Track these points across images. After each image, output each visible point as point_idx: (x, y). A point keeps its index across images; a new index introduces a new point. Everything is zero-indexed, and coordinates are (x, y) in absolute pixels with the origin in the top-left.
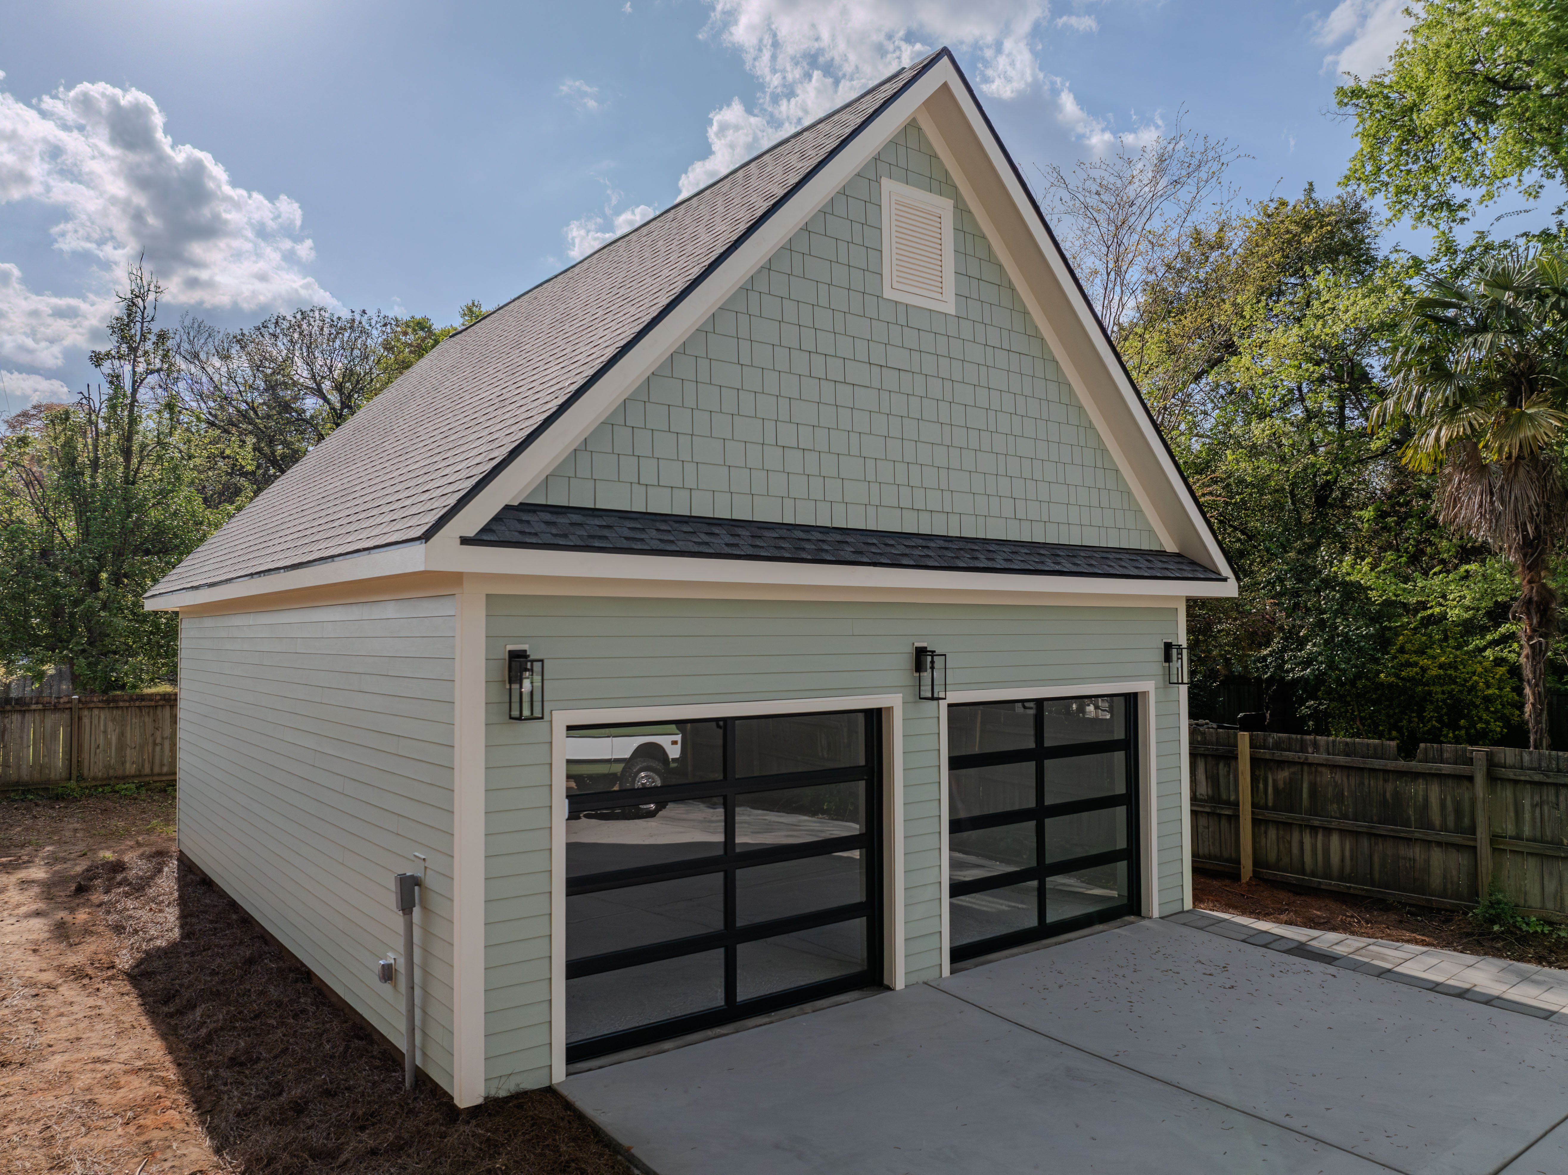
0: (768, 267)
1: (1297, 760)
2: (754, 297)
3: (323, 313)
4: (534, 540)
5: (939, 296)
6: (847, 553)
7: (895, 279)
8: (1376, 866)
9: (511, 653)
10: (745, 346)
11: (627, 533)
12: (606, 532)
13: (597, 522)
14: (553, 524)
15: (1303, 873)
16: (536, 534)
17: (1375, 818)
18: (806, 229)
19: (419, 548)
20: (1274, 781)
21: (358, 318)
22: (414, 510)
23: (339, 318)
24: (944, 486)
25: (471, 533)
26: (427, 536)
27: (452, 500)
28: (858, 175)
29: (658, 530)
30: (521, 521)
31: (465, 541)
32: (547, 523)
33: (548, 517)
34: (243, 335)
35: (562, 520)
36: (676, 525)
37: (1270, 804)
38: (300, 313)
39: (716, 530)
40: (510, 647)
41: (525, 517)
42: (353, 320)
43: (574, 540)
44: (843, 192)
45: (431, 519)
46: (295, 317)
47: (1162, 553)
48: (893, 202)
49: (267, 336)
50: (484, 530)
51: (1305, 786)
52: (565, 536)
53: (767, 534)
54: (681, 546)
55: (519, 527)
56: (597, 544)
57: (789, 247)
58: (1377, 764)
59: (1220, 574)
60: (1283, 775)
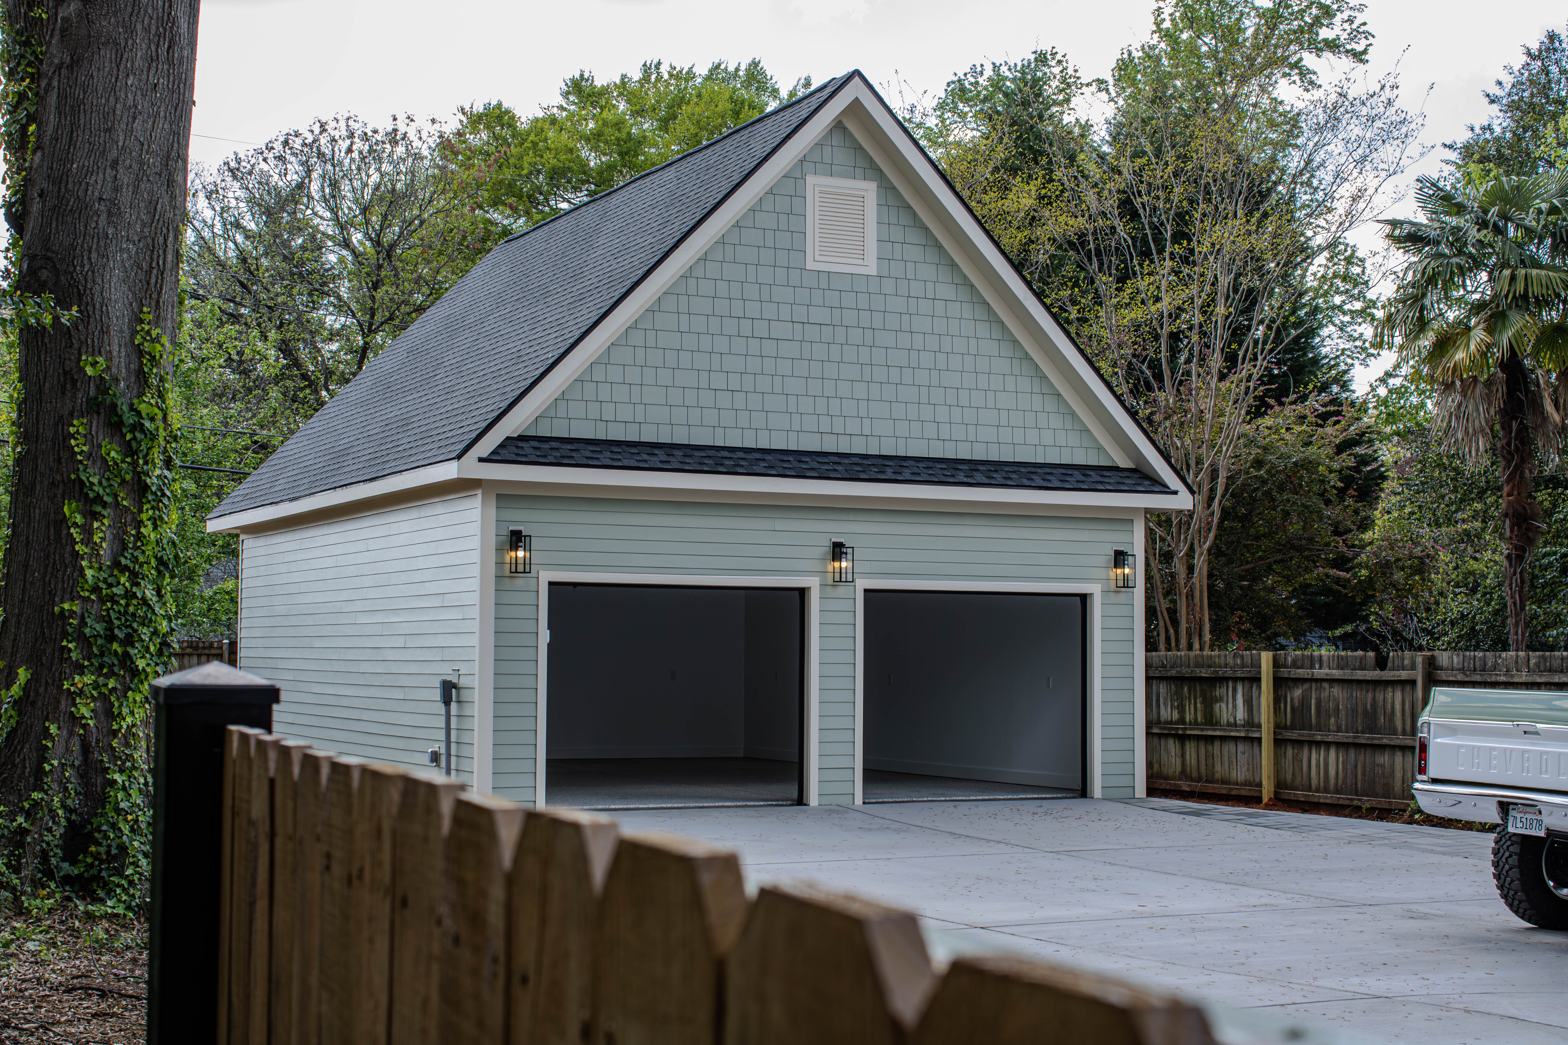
0: (704, 258)
1: (1306, 676)
2: (692, 282)
3: (351, 122)
4: (524, 459)
5: (861, 262)
6: (760, 467)
7: (817, 253)
8: (1359, 777)
9: (512, 532)
10: (684, 318)
11: (588, 454)
12: (574, 454)
13: (569, 447)
14: (539, 448)
15: (1309, 789)
16: (526, 456)
17: (1360, 728)
18: (737, 225)
19: (454, 464)
20: (1292, 700)
21: (402, 128)
22: (453, 440)
23: (375, 132)
24: (863, 413)
25: (485, 455)
26: (459, 457)
27: (474, 435)
28: (785, 176)
29: (612, 452)
30: (517, 447)
31: (481, 460)
32: (535, 448)
33: (535, 444)
34: (238, 161)
35: (546, 446)
36: (626, 448)
37: (1288, 723)
38: (318, 124)
39: (656, 451)
40: (511, 528)
41: (520, 444)
42: (395, 131)
43: (550, 459)
44: (770, 192)
45: (462, 446)
46: (312, 131)
47: (1116, 469)
48: (817, 192)
49: (272, 162)
50: (493, 453)
51: (1313, 701)
52: (545, 456)
53: (697, 453)
54: (626, 463)
55: (516, 451)
56: (565, 461)
57: (722, 241)
58: (1360, 675)
59: (1168, 488)
60: (1298, 692)
